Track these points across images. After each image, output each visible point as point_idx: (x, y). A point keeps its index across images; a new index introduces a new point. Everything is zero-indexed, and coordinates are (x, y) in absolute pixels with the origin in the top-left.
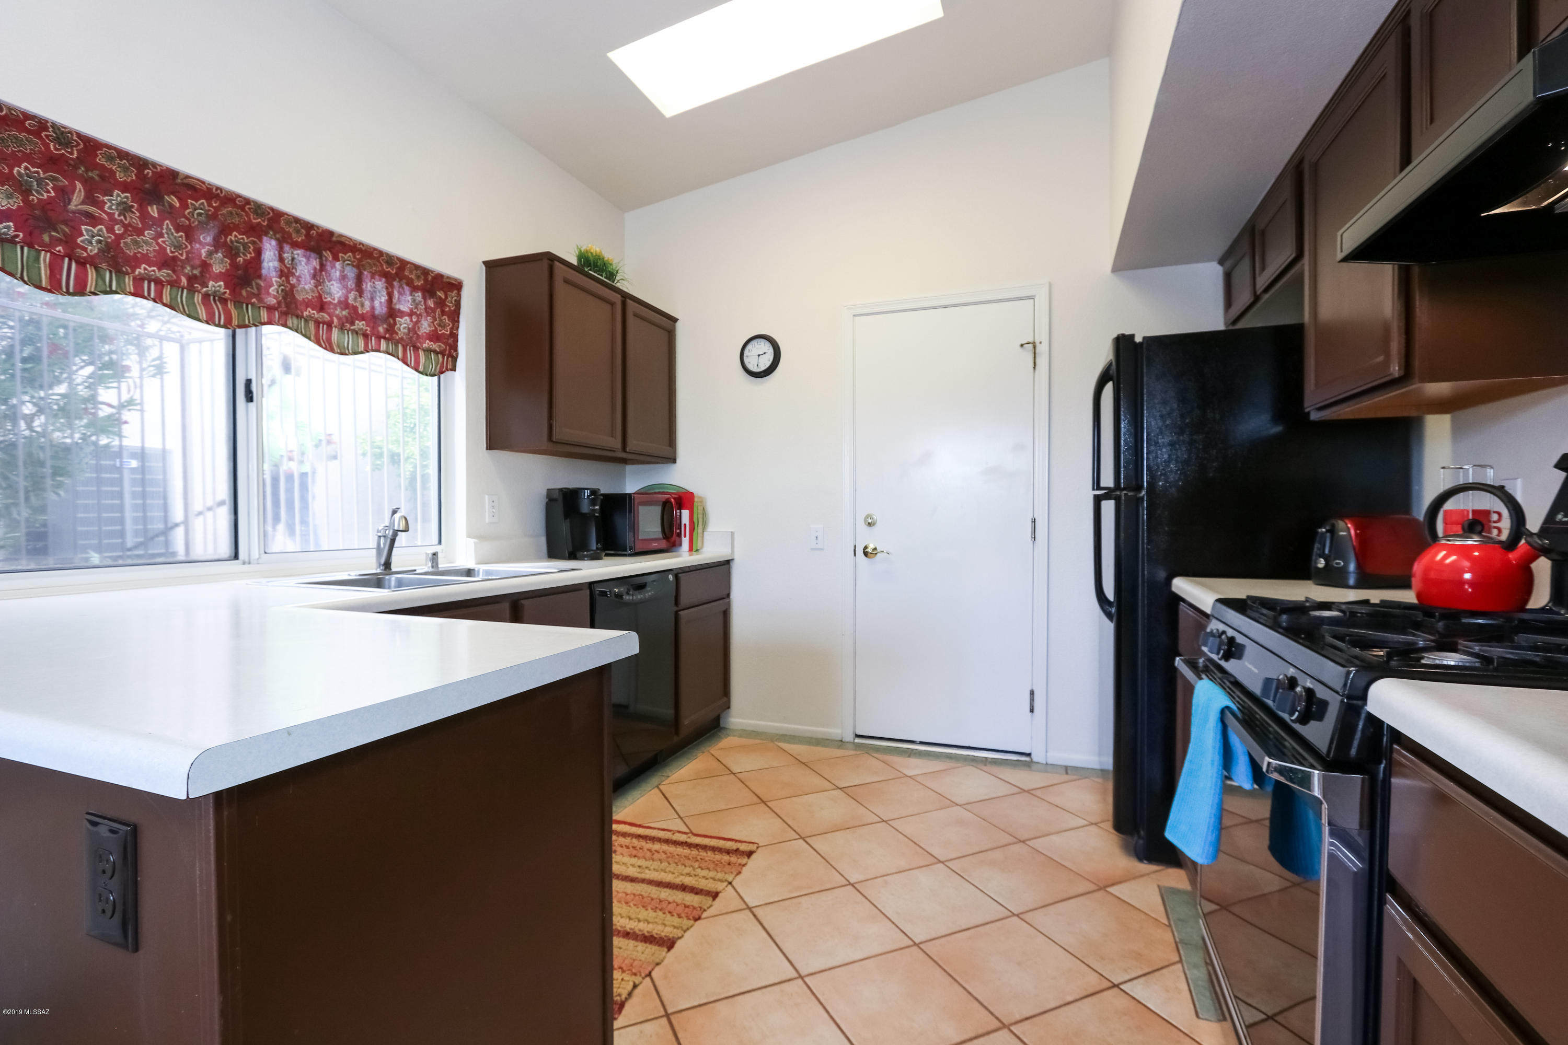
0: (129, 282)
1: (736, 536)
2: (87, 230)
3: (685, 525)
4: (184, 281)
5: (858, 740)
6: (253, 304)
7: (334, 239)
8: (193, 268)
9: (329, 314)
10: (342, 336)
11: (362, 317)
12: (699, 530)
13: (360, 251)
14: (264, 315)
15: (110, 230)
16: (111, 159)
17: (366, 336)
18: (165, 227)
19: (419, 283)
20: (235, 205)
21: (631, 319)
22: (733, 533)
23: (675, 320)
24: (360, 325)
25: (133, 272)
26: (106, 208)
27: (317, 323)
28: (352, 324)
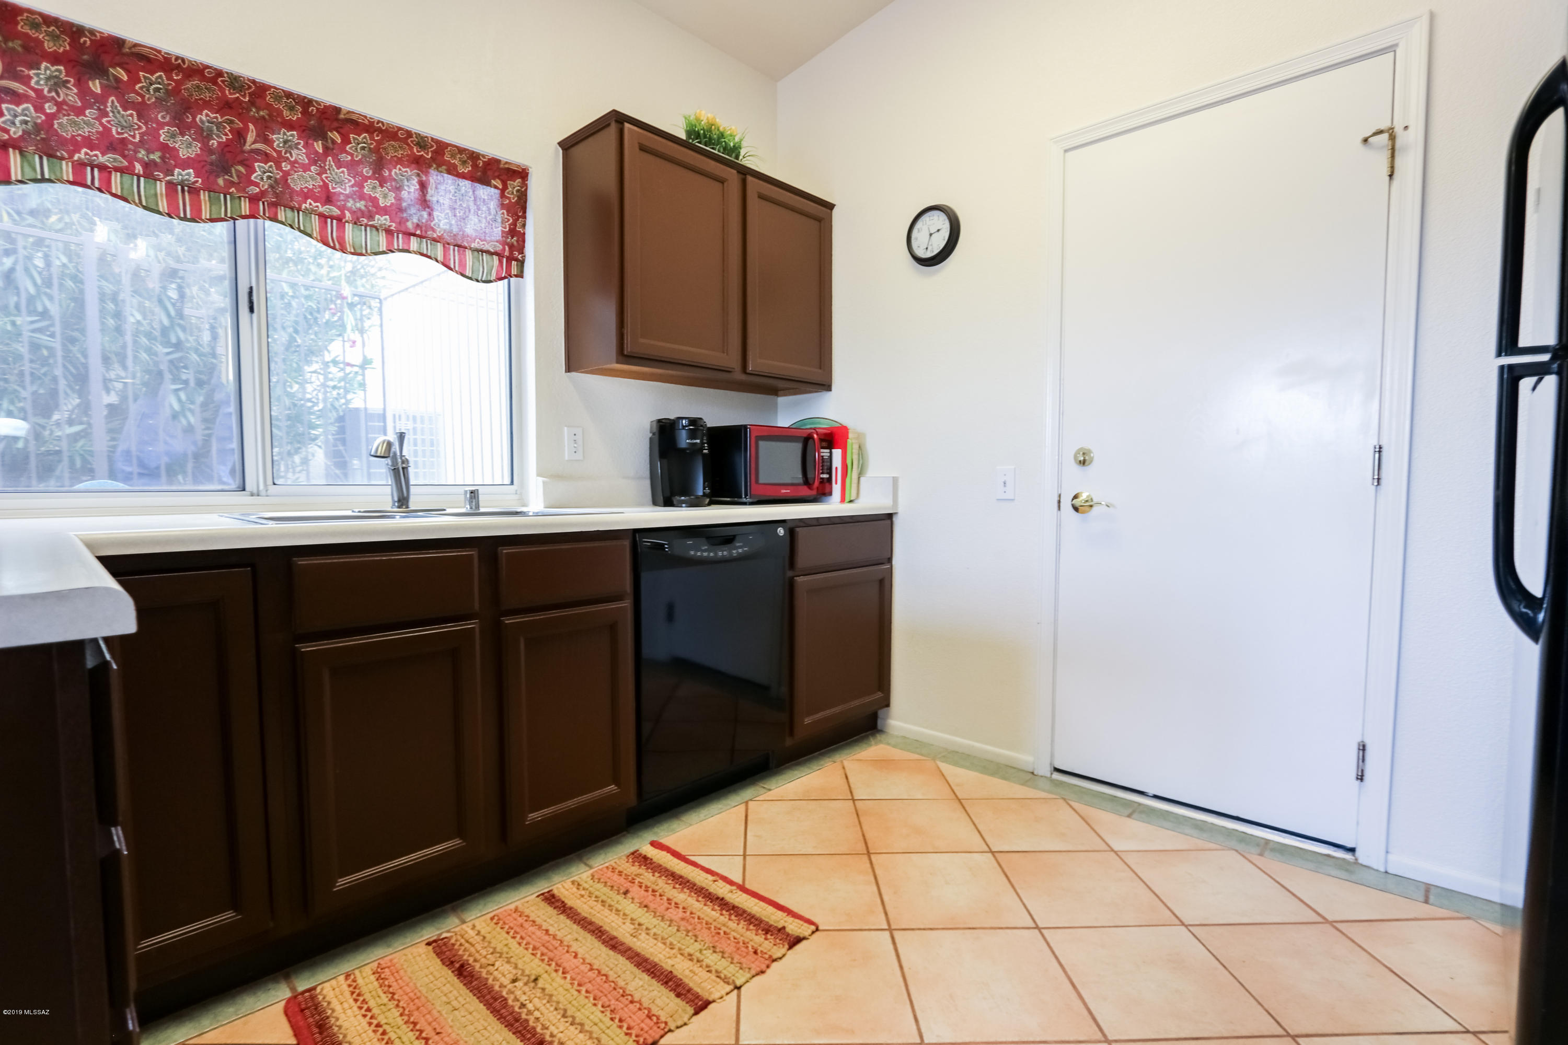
0: (67, 170)
1: (901, 484)
2: (8, 109)
3: (836, 468)
4: (138, 168)
5: (1057, 776)
6: (230, 194)
7: (342, 116)
8: (149, 151)
9: (338, 208)
10: (358, 233)
11: (385, 211)
12: (853, 475)
13: (380, 131)
14: (245, 207)
15: (39, 109)
16: (35, 26)
17: (389, 232)
18: (109, 104)
19: (467, 169)
20: (203, 78)
21: (753, 203)
22: (895, 480)
23: (831, 207)
24: (382, 220)
25: (71, 157)
26: (33, 83)
27: (323, 217)
28: (371, 217)
